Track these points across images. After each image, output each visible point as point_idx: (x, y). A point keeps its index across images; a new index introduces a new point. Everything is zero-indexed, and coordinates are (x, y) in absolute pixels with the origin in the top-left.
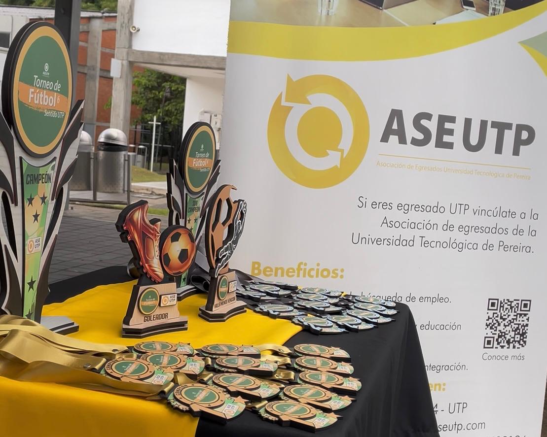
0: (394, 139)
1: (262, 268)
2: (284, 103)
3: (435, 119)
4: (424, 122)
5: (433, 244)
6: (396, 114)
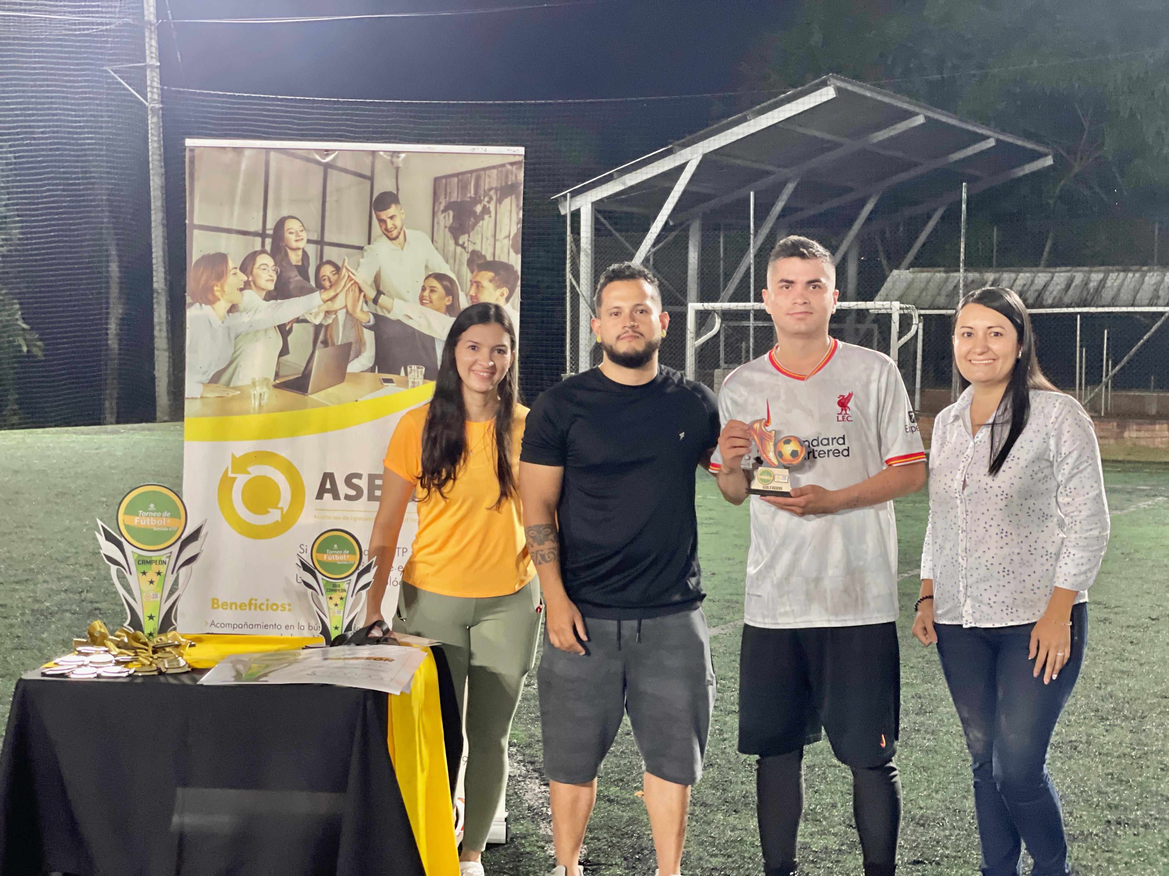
0: (328, 496)
1: (220, 603)
2: (230, 475)
3: (365, 478)
4: (355, 481)
6: (328, 476)
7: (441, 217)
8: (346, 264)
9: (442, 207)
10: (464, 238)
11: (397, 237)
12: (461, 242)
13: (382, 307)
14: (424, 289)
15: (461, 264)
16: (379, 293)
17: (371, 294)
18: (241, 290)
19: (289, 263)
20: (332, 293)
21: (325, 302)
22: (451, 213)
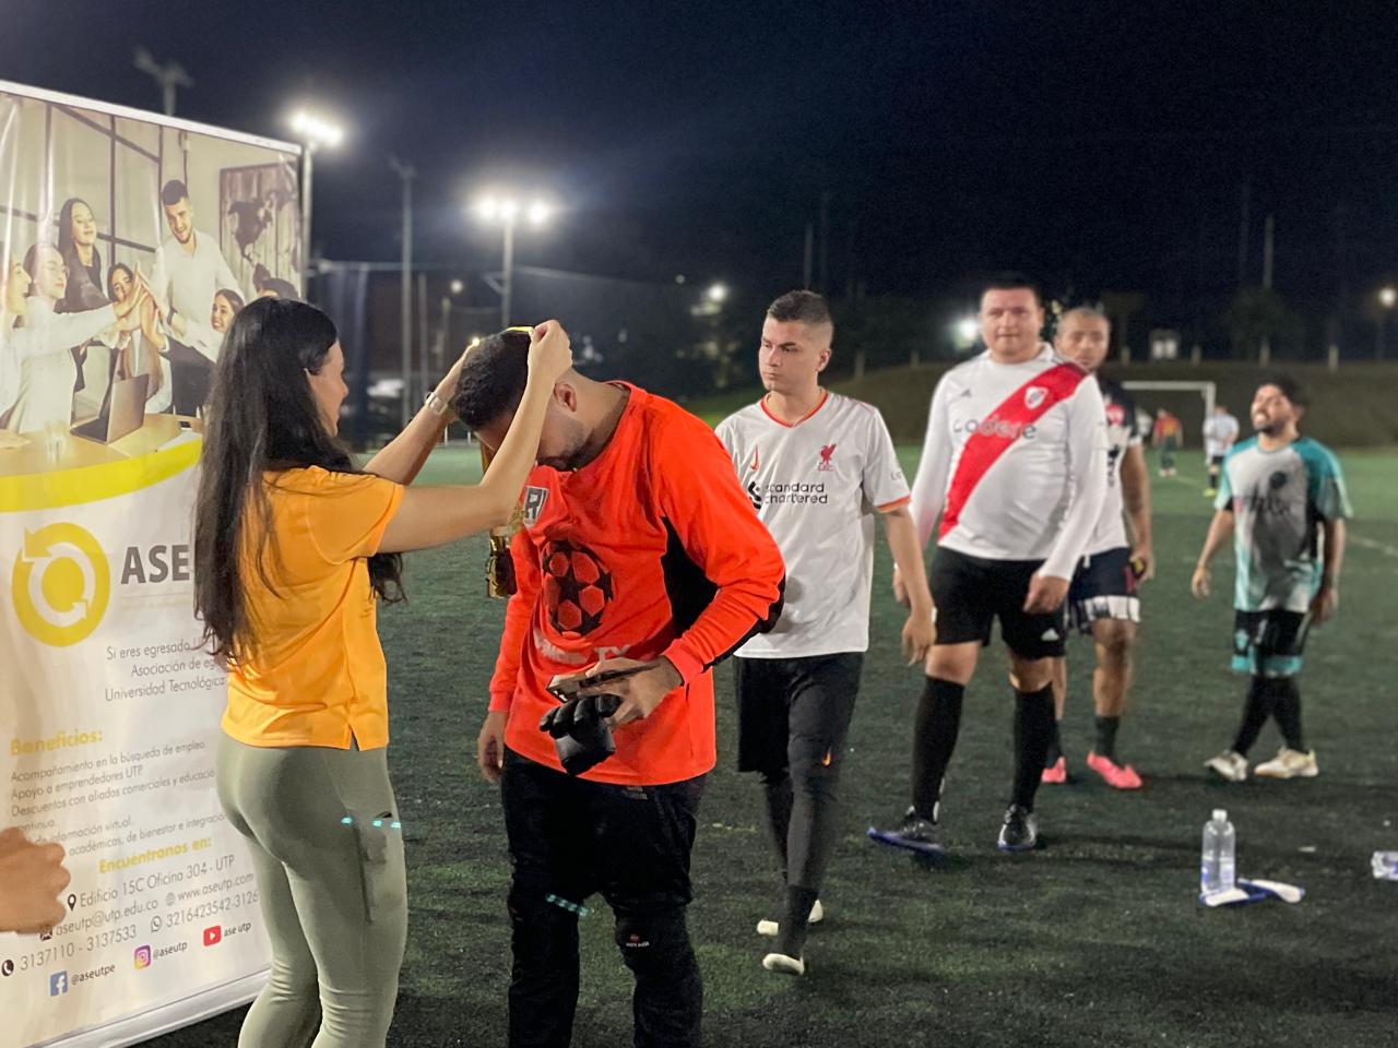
0: (133, 578)
1: (22, 746)
2: (24, 559)
3: (169, 550)
4: (159, 556)
5: (183, 687)
6: (133, 552)
7: (227, 218)
8: (139, 269)
9: (228, 208)
10: (249, 249)
11: (187, 240)
12: (247, 253)
13: (176, 330)
14: (215, 309)
15: (248, 281)
16: (173, 311)
17: (166, 311)
18: (27, 295)
19: (80, 264)
20: (125, 308)
21: (120, 318)
22: (236, 215)
